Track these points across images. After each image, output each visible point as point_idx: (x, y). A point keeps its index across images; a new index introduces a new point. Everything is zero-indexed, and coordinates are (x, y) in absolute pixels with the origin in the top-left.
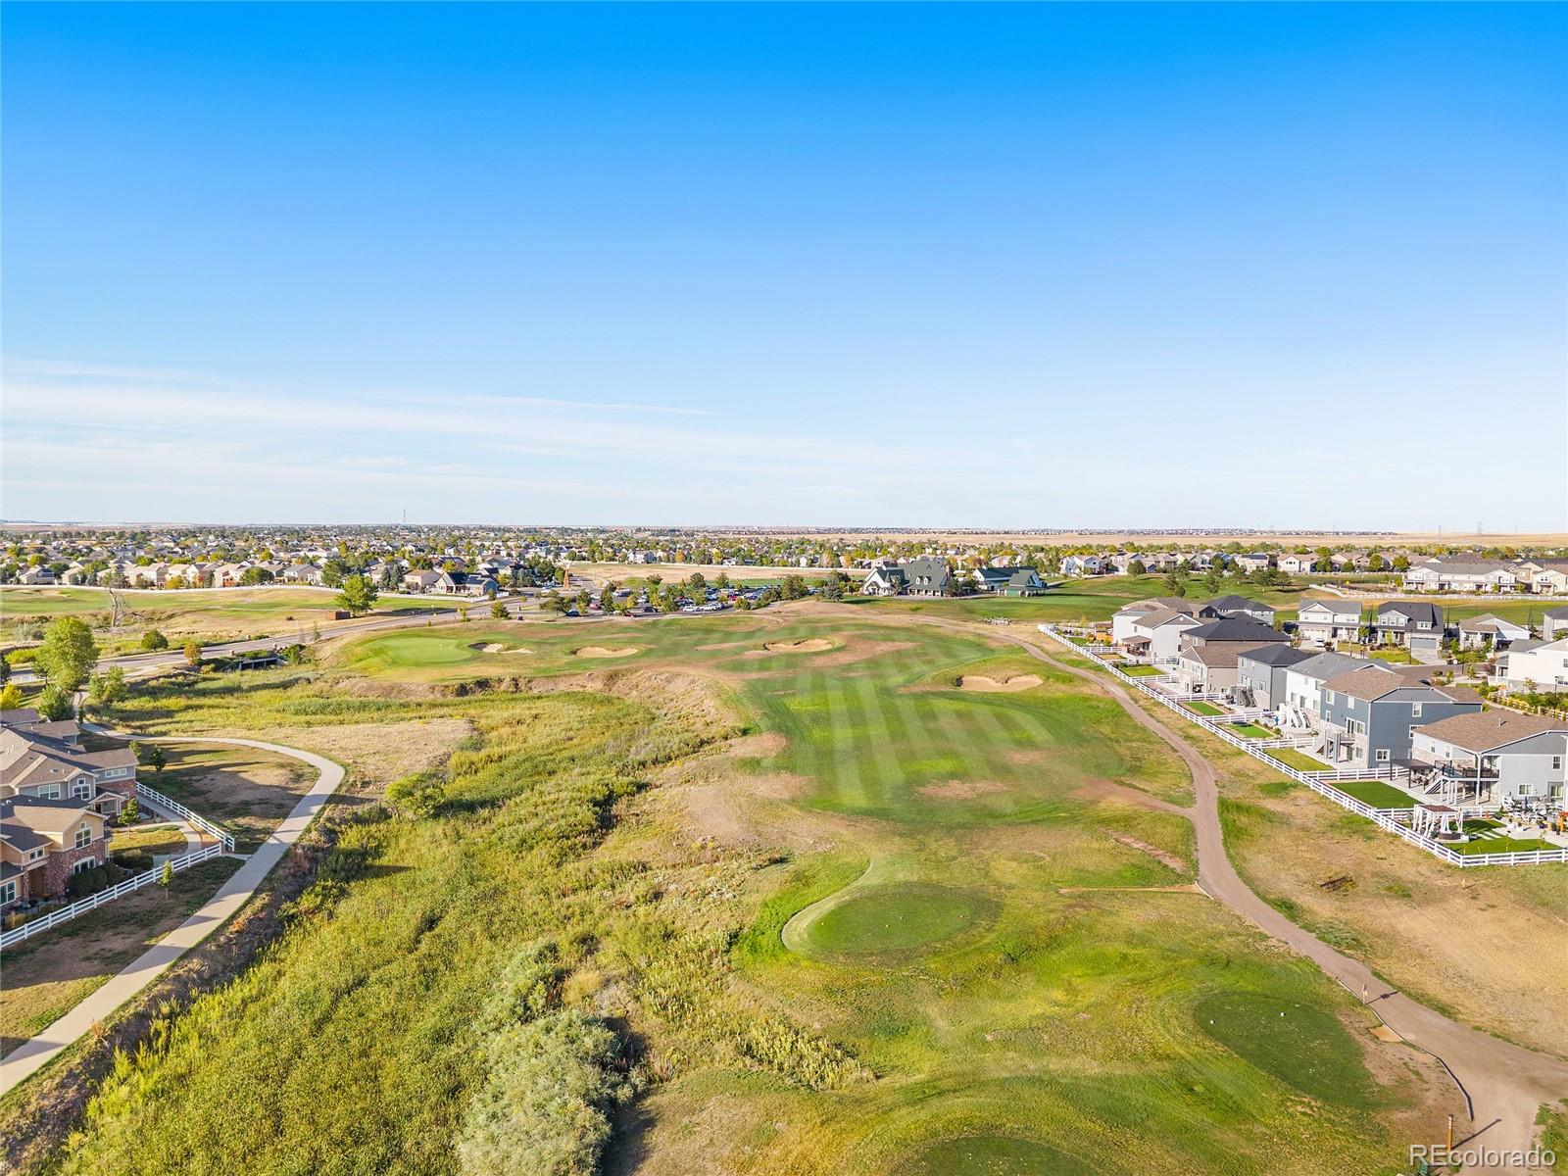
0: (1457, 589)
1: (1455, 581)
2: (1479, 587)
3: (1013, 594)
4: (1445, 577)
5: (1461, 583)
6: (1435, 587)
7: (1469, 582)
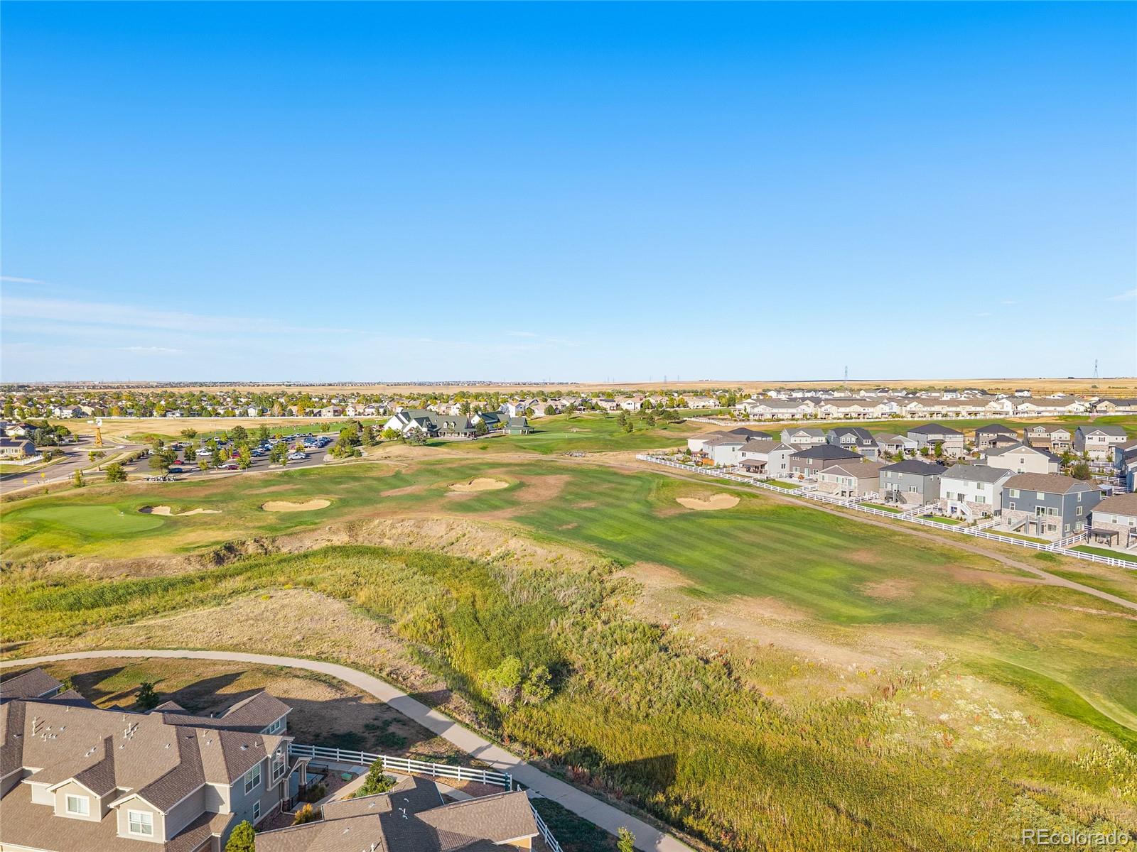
0: (781, 418)
1: (780, 413)
2: (793, 416)
3: (516, 432)
4: (775, 411)
5: (783, 414)
6: (769, 417)
7: (787, 413)
